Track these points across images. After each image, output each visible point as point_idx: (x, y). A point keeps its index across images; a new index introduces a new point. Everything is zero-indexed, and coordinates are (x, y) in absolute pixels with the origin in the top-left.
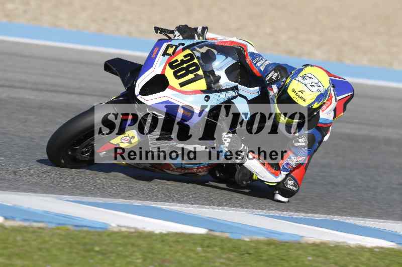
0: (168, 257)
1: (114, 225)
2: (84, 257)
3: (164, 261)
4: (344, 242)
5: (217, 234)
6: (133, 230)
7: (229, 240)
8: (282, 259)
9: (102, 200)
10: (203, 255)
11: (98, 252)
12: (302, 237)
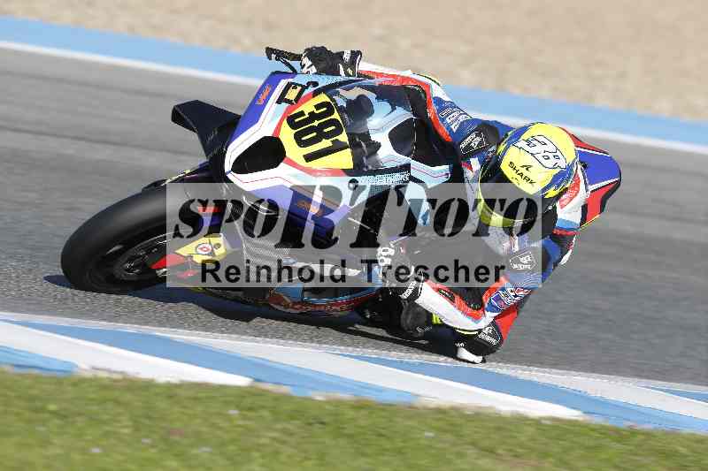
0: (178, 425)
1: (84, 366)
2: (29, 421)
3: (171, 432)
4: (490, 408)
5: (270, 387)
6: (119, 377)
7: (287, 398)
8: (381, 435)
9: (67, 322)
10: (241, 423)
11: (54, 413)
12: (418, 395)
